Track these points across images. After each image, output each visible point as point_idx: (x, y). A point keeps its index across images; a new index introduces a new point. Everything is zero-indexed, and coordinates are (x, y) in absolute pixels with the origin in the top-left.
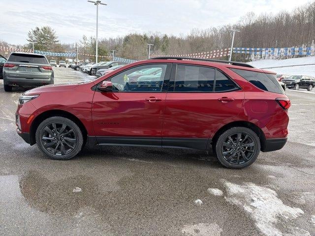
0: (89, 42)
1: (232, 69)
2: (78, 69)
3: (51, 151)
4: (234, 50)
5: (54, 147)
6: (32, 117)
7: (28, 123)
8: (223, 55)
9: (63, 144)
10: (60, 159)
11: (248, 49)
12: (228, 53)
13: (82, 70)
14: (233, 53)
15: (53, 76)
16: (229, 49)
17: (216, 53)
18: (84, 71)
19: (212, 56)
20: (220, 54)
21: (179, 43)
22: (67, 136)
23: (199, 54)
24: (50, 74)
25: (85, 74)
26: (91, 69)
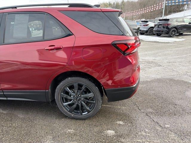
1: (61, 11)
4: (167, 3)
8: (158, 8)
11: (177, 1)
12: (162, 6)
14: (166, 6)
16: (163, 3)
17: (154, 7)
19: (151, 10)
20: (156, 8)
23: (142, 9)
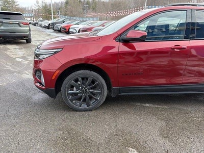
0: (41, 4)
2: (36, 25)
3: (76, 104)
5: (79, 99)
6: (58, 72)
7: (53, 78)
9: (89, 96)
10: (86, 110)
13: (41, 26)
15: (30, 30)
18: (43, 26)
21: (104, 5)
22: (92, 89)
24: (28, 28)
25: (44, 29)
26: (49, 24)
